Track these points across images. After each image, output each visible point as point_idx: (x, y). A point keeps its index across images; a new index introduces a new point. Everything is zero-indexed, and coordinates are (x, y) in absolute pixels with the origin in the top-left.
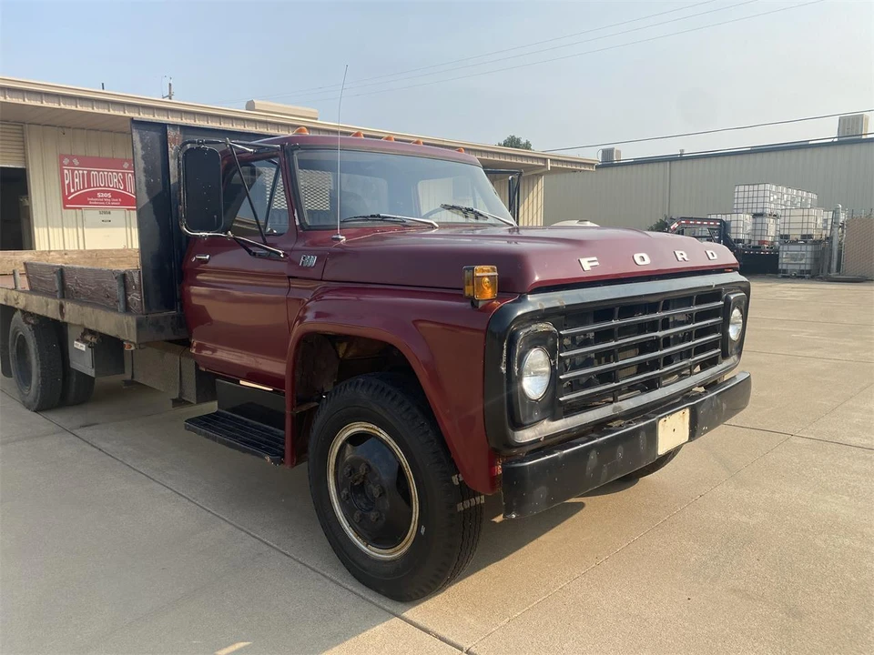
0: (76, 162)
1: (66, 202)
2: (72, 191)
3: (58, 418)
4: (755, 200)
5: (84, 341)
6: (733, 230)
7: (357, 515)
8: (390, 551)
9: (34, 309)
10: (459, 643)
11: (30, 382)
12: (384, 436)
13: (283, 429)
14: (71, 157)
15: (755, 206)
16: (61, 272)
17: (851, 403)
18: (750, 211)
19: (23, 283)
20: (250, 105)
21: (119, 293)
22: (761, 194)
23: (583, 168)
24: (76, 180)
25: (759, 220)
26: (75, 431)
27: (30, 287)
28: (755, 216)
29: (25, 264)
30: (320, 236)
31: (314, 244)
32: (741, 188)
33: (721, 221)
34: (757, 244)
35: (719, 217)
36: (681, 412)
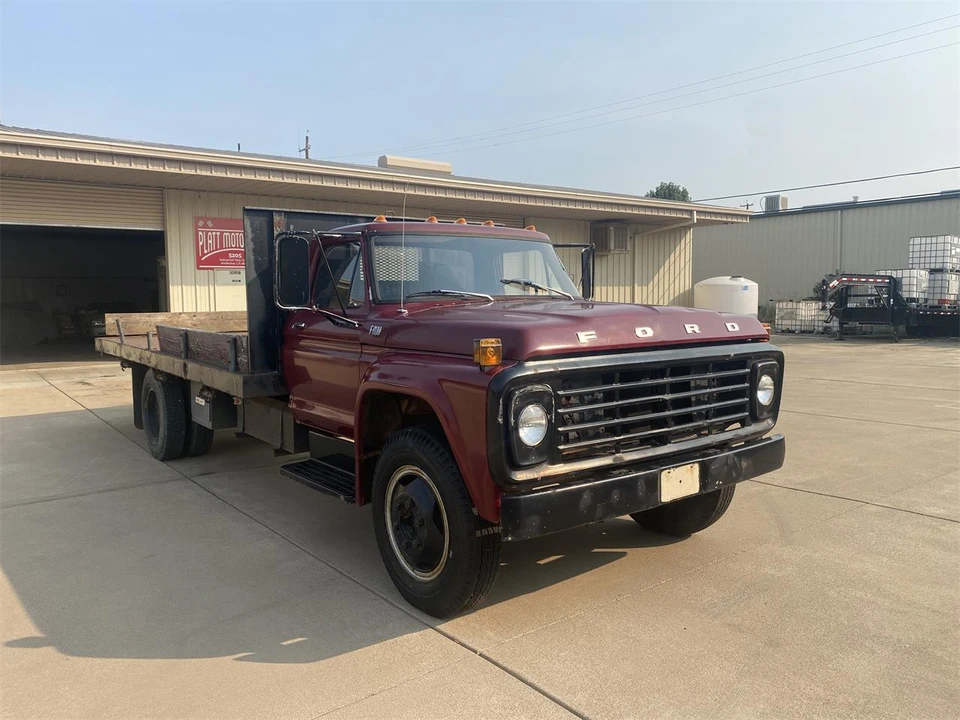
0: (210, 223)
1: (201, 263)
2: (206, 252)
3: (182, 467)
4: (933, 254)
5: (203, 397)
6: (905, 288)
7: (404, 543)
8: (430, 574)
9: (163, 367)
10: (476, 648)
11: (158, 434)
12: (425, 476)
13: (354, 473)
14: (205, 219)
15: (933, 260)
16: (186, 335)
17: (951, 475)
18: (927, 266)
19: (155, 344)
20: (383, 162)
21: (231, 355)
22: (940, 247)
23: (735, 220)
24: (210, 242)
25: (939, 276)
26: (195, 479)
27: (161, 348)
28: (933, 271)
29: (157, 327)
30: (389, 309)
31: (383, 316)
32: (917, 241)
33: (890, 277)
34: (936, 303)
35: (889, 273)
36: (689, 466)
